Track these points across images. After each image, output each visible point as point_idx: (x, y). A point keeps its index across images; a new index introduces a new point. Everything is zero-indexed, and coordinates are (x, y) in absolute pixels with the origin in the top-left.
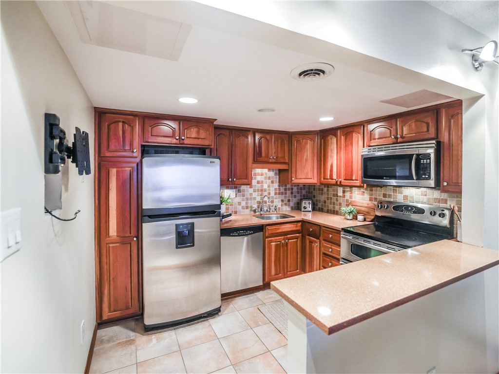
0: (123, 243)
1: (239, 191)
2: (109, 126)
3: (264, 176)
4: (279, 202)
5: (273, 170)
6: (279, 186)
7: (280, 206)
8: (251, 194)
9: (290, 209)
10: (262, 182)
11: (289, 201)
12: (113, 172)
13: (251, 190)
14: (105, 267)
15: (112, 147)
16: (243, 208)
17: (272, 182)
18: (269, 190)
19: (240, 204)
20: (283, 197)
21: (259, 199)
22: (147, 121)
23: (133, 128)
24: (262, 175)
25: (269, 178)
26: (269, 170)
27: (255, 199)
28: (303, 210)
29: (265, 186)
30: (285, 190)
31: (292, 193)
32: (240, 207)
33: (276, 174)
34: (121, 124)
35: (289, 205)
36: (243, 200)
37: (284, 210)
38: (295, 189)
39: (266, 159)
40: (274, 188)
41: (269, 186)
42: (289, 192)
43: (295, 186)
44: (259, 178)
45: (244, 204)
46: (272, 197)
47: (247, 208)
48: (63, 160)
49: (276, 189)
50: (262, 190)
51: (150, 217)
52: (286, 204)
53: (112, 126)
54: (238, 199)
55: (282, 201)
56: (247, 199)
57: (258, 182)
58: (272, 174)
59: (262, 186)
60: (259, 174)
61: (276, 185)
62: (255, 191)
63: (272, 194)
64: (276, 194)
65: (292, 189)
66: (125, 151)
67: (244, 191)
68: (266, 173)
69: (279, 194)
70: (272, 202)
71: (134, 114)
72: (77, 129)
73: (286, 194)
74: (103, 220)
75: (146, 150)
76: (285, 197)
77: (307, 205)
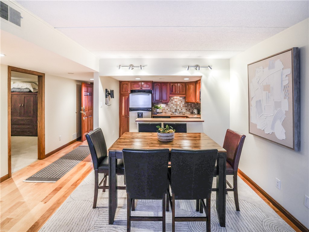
0: (126, 117)
1: (167, 105)
2: (122, 85)
3: (178, 99)
4: (185, 110)
5: (182, 97)
6: (185, 103)
7: (185, 112)
8: (172, 106)
9: (190, 113)
10: (177, 102)
11: (190, 110)
12: (123, 98)
13: (172, 105)
14: (121, 123)
15: (123, 91)
16: (169, 111)
17: (182, 102)
18: (180, 105)
19: (167, 109)
20: (187, 108)
21: (175, 108)
22: (132, 83)
23: (128, 85)
24: (177, 99)
25: (180, 100)
26: (180, 97)
27: (174, 108)
28: (194, 113)
29: (178, 103)
30: (188, 105)
31: (191, 106)
32: (168, 111)
33: (183, 99)
34: (125, 85)
35: (190, 111)
36: (169, 108)
37: (187, 113)
38: (193, 105)
39: (175, 93)
40: (182, 104)
41: (180, 103)
42: (189, 106)
43: (193, 104)
44: (175, 100)
45: (169, 110)
46: (182, 108)
47: (170, 111)
48: (108, 96)
49: (183, 105)
50: (177, 105)
51: (131, 110)
52: (188, 111)
53: (123, 85)
54: (167, 108)
55: (186, 109)
56: (171, 108)
57: (175, 102)
58: (181, 98)
59: (177, 103)
60: (175, 99)
61: (183, 103)
62: (174, 105)
63: (182, 106)
64: (183, 106)
65: (191, 105)
66: (126, 92)
67: (169, 105)
68: (179, 98)
69: (185, 106)
70: (182, 110)
71: (129, 82)
72: (111, 90)
73: (188, 107)
74: (121, 110)
75: (132, 92)
76: (188, 108)
77: (195, 112)
